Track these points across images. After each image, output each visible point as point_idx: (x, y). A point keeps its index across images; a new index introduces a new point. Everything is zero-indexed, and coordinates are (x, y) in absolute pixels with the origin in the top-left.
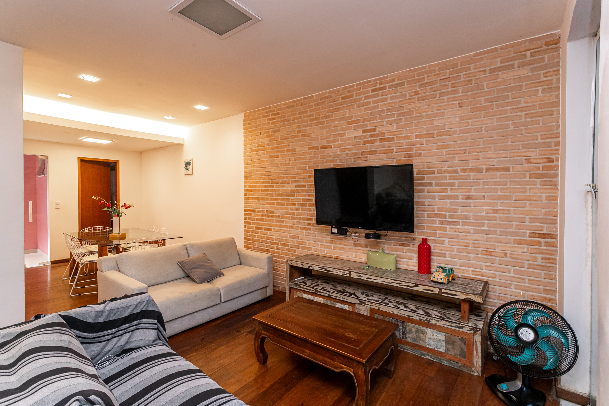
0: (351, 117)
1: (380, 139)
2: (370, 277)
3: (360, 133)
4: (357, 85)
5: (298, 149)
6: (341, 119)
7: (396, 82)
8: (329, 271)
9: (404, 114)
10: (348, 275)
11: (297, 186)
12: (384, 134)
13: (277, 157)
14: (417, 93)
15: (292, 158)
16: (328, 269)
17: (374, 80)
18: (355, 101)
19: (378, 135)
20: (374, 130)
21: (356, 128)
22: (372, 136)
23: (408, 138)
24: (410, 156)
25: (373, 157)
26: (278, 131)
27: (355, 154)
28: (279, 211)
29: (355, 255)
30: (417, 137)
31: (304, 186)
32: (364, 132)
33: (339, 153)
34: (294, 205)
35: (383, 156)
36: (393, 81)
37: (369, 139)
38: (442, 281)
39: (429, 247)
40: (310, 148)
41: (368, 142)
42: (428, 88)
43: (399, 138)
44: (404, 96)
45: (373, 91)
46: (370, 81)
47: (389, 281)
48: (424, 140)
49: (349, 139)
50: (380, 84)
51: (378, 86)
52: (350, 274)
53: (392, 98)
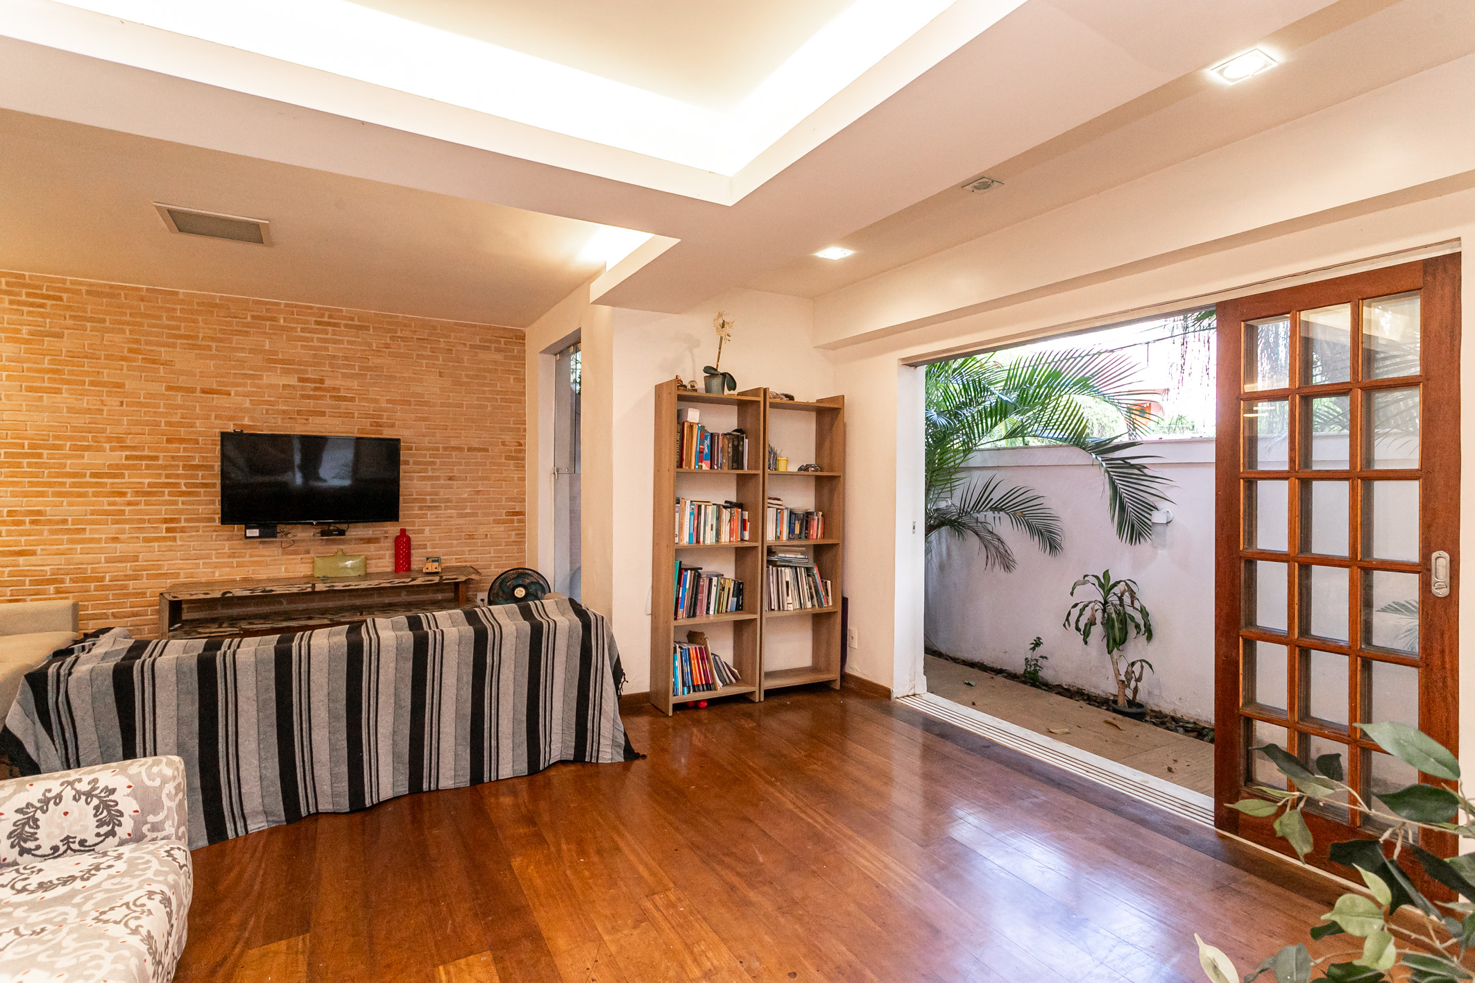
0: (276, 353)
1: (330, 396)
2: (347, 584)
3: (293, 381)
4: (287, 305)
5: (130, 385)
6: (251, 351)
7: (357, 323)
8: (272, 591)
9: (369, 369)
10: (309, 590)
11: (127, 458)
12: (337, 389)
13: (58, 391)
14: (387, 346)
15: (113, 402)
16: (268, 589)
17: (319, 309)
18: (283, 328)
19: (327, 390)
20: (322, 381)
21: (286, 372)
22: (316, 389)
23: (376, 401)
24: (379, 425)
25: (319, 420)
26: (60, 336)
27: (284, 412)
28: (69, 509)
29: (285, 568)
30: (388, 401)
31: (156, 458)
32: (301, 380)
33: (247, 405)
34: (123, 494)
35: (338, 421)
36: (352, 319)
37: (312, 393)
38: (436, 570)
39: (409, 539)
40: (169, 388)
41: (309, 397)
42: (402, 343)
43: (361, 400)
44: (370, 345)
45: (318, 323)
46: (311, 308)
47: (376, 582)
48: (399, 407)
49: (270, 386)
50: (330, 317)
51: (326, 319)
52: (314, 586)
53: (349, 342)
